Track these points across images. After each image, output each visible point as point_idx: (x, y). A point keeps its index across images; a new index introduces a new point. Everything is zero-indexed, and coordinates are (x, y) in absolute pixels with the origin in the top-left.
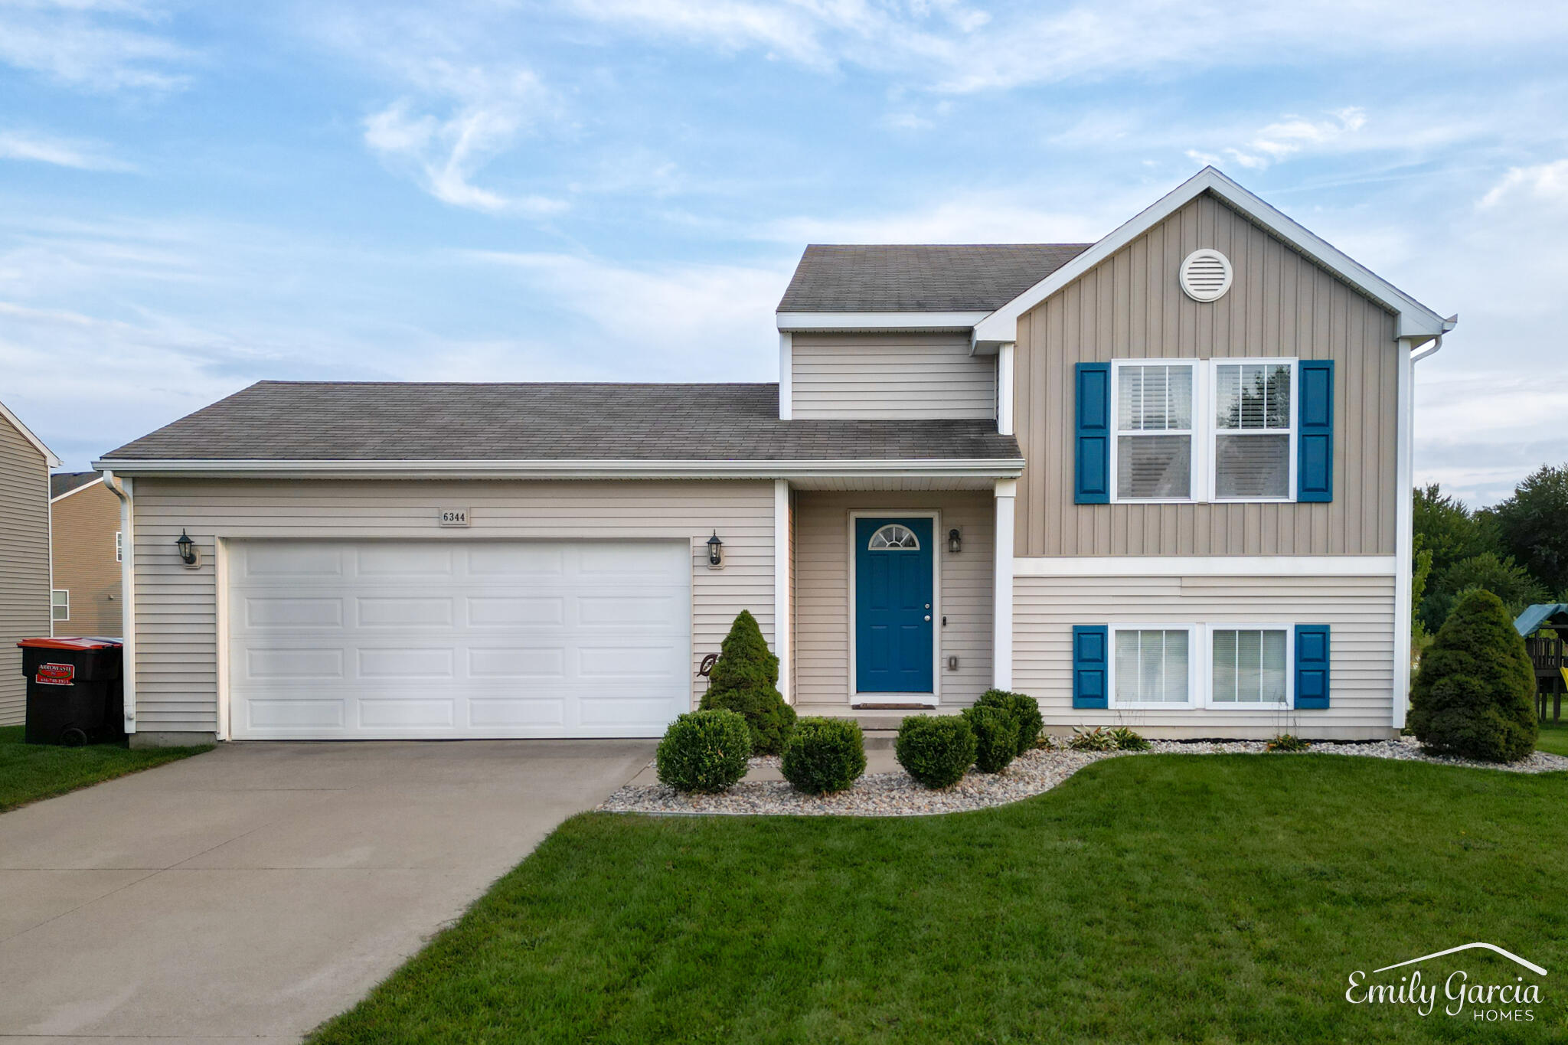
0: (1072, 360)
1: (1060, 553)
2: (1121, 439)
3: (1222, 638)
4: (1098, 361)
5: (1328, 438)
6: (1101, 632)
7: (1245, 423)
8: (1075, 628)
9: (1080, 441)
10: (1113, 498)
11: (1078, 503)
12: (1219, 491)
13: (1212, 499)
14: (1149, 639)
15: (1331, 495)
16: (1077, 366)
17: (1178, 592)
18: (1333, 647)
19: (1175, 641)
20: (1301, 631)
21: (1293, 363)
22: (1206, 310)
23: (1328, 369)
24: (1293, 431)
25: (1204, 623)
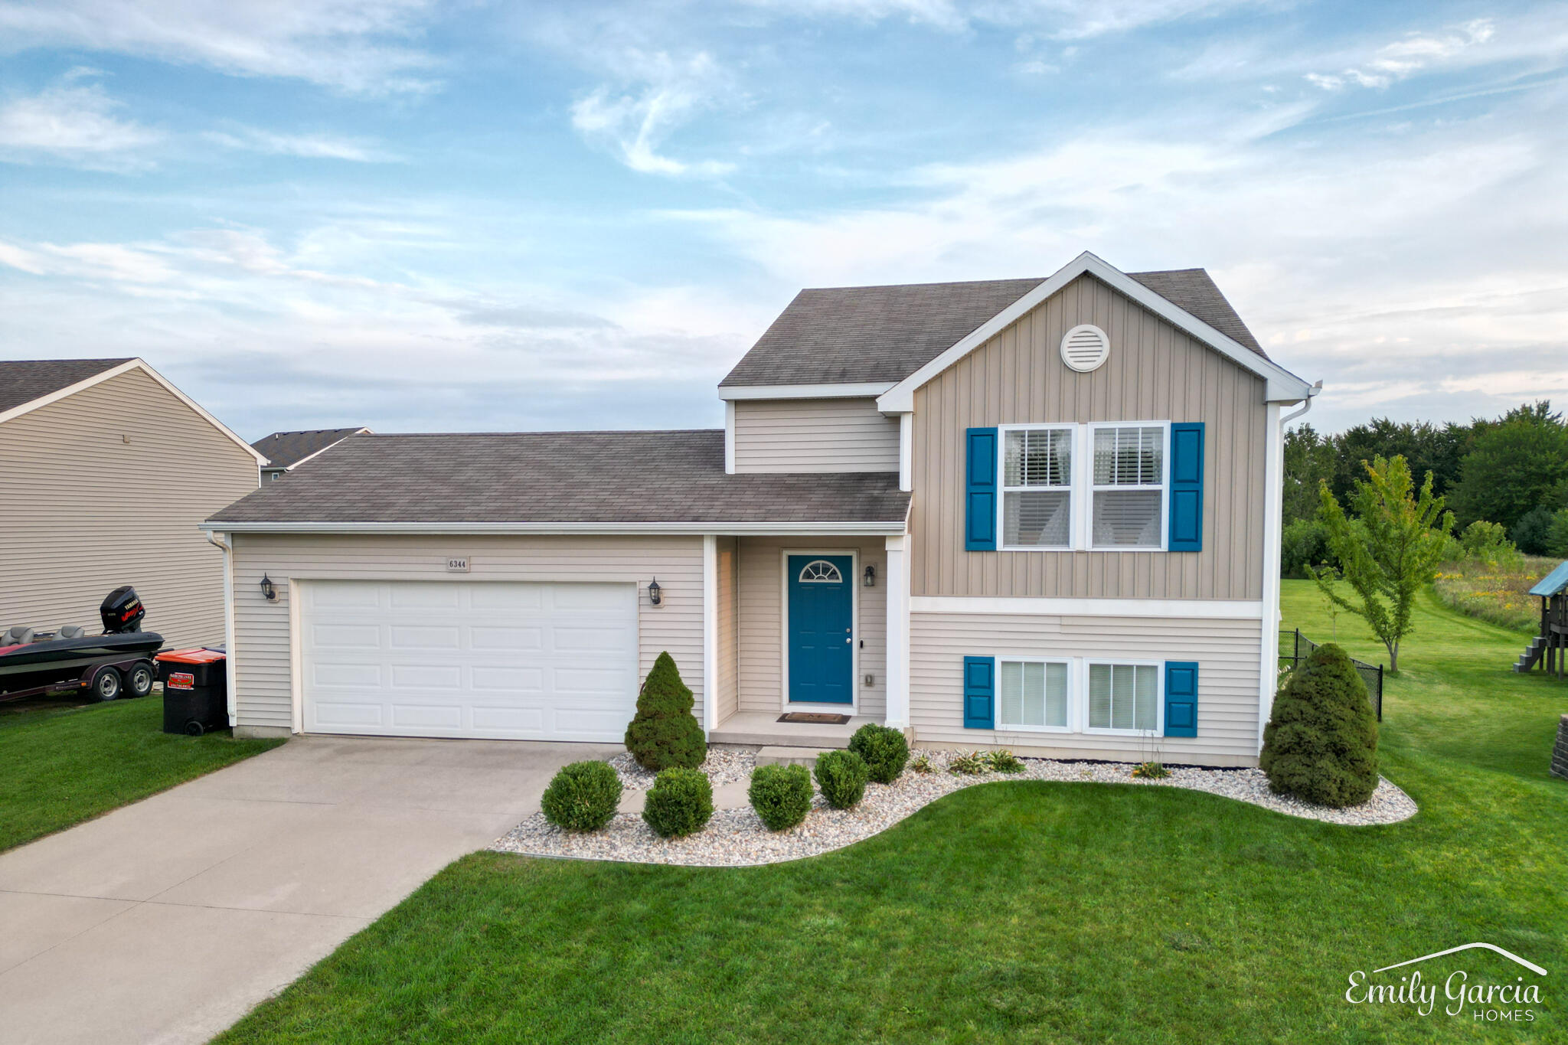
0: (964, 425)
1: (953, 593)
2: (1007, 495)
3: (1098, 671)
4: (987, 426)
5: (1199, 494)
6: (989, 662)
7: (1121, 479)
8: (966, 658)
9: (970, 496)
10: (1000, 545)
11: (969, 549)
12: (1096, 540)
13: (1089, 547)
14: (1032, 670)
15: (1201, 545)
16: (968, 430)
17: (1057, 629)
18: (1200, 682)
19: (1056, 673)
20: (1171, 667)
21: (1166, 426)
22: (1085, 379)
23: (1199, 431)
24: (1165, 487)
25: (1082, 658)
